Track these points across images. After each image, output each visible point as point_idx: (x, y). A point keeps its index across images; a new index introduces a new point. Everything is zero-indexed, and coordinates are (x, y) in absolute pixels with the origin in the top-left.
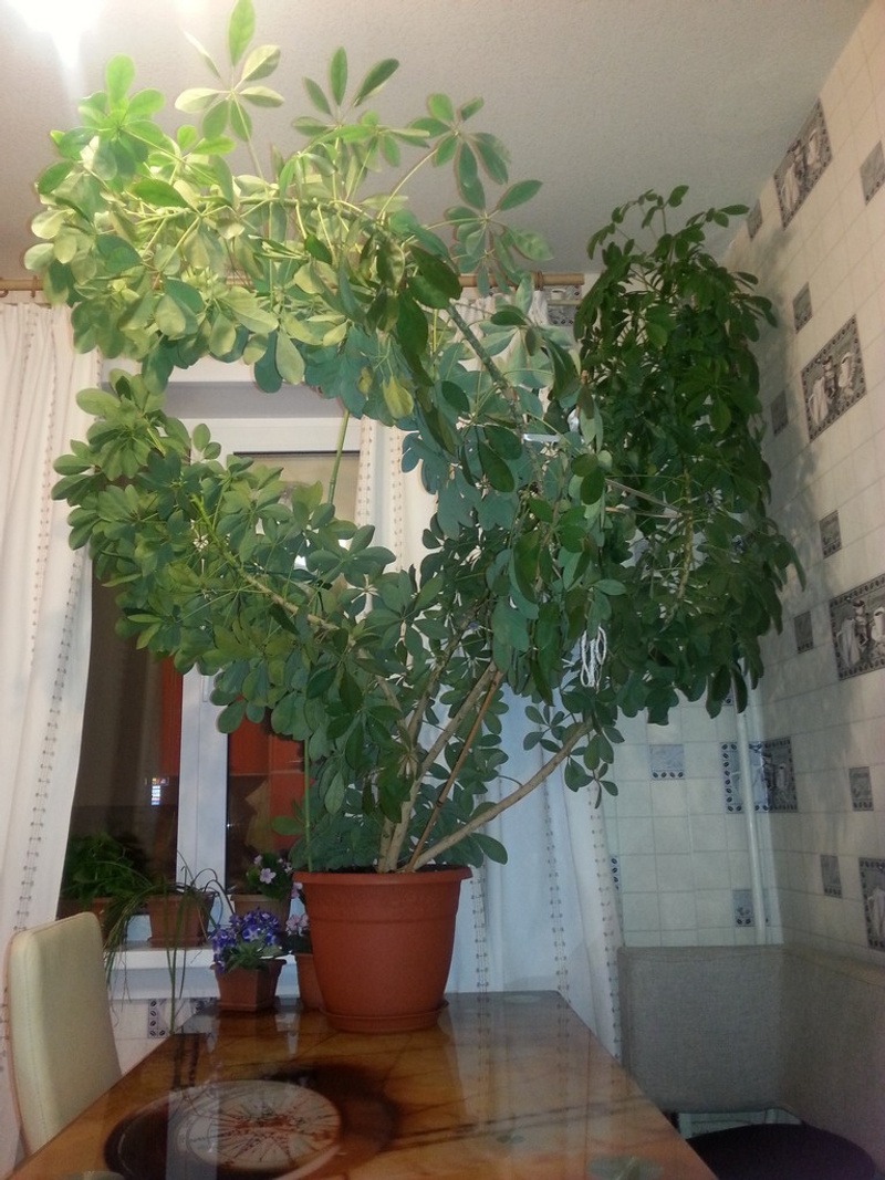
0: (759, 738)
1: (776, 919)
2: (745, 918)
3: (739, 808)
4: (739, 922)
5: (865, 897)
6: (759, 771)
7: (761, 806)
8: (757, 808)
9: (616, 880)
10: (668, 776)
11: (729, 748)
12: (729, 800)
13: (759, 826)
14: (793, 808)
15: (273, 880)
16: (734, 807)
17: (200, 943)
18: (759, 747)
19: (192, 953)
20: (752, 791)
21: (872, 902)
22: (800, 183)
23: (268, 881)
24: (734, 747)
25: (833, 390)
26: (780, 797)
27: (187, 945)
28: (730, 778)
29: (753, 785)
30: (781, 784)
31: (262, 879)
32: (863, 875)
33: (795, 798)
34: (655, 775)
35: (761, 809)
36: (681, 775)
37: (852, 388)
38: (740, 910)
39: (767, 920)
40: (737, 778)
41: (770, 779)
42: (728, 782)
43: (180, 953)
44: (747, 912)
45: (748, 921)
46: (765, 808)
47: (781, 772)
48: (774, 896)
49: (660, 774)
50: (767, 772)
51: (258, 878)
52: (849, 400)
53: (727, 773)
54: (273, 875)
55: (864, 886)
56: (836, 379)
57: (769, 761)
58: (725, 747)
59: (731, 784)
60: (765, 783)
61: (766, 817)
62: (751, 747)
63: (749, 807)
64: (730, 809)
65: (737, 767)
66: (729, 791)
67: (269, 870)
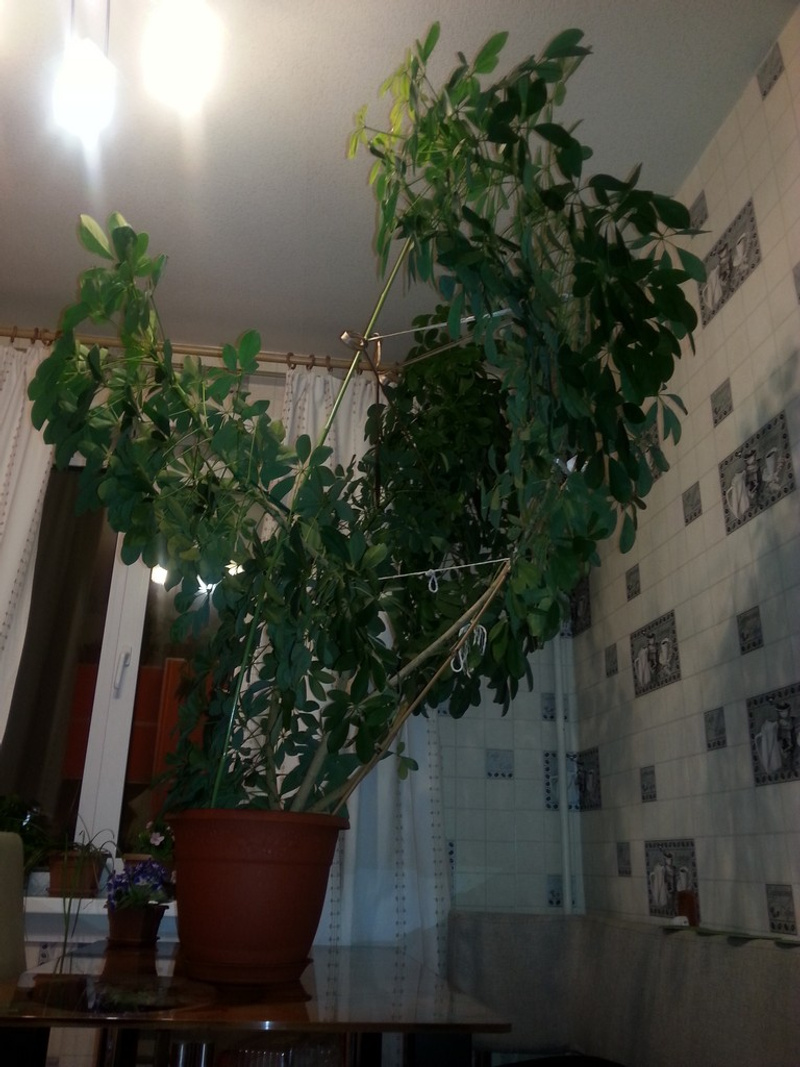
0: (575, 749)
1: (581, 901)
2: (556, 900)
3: (556, 807)
4: (551, 902)
5: (648, 873)
6: (573, 776)
7: (573, 805)
8: (570, 807)
9: (452, 861)
10: (500, 776)
11: (550, 756)
12: (548, 799)
13: (572, 822)
14: (597, 806)
15: (161, 843)
16: (552, 805)
17: (93, 894)
18: (575, 756)
19: (85, 901)
20: (567, 793)
21: (653, 877)
22: (724, 284)
23: (157, 843)
24: (554, 755)
25: (756, 484)
26: (589, 799)
27: (81, 895)
28: (550, 780)
29: (568, 788)
30: (590, 787)
31: (152, 841)
32: (647, 855)
33: (600, 797)
34: (490, 774)
35: (573, 808)
36: (510, 775)
37: (779, 483)
38: (552, 892)
39: (573, 903)
40: (556, 781)
41: (581, 783)
42: (548, 784)
43: (75, 901)
44: (558, 894)
45: (558, 902)
46: (577, 807)
47: (590, 776)
48: (580, 880)
49: (493, 774)
50: (579, 777)
51: (149, 840)
52: (775, 495)
53: (548, 777)
54: (162, 838)
55: (648, 864)
56: (759, 473)
57: (581, 768)
58: (547, 755)
59: (551, 786)
60: (578, 786)
61: (577, 816)
62: (568, 756)
63: (563, 805)
64: (549, 806)
65: (556, 773)
66: (548, 791)
67: (158, 834)
